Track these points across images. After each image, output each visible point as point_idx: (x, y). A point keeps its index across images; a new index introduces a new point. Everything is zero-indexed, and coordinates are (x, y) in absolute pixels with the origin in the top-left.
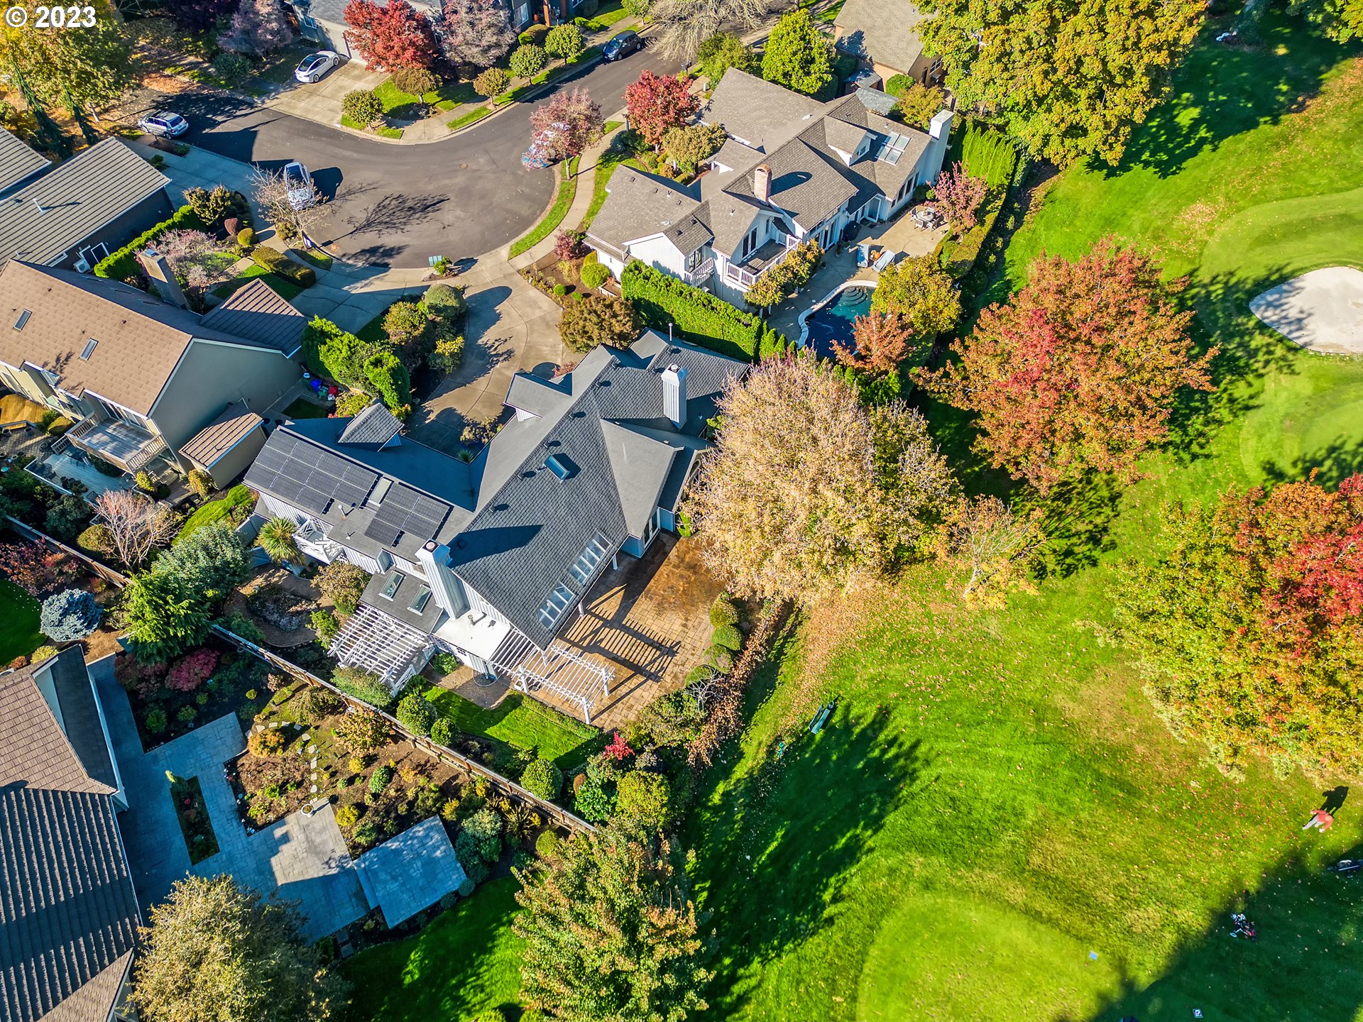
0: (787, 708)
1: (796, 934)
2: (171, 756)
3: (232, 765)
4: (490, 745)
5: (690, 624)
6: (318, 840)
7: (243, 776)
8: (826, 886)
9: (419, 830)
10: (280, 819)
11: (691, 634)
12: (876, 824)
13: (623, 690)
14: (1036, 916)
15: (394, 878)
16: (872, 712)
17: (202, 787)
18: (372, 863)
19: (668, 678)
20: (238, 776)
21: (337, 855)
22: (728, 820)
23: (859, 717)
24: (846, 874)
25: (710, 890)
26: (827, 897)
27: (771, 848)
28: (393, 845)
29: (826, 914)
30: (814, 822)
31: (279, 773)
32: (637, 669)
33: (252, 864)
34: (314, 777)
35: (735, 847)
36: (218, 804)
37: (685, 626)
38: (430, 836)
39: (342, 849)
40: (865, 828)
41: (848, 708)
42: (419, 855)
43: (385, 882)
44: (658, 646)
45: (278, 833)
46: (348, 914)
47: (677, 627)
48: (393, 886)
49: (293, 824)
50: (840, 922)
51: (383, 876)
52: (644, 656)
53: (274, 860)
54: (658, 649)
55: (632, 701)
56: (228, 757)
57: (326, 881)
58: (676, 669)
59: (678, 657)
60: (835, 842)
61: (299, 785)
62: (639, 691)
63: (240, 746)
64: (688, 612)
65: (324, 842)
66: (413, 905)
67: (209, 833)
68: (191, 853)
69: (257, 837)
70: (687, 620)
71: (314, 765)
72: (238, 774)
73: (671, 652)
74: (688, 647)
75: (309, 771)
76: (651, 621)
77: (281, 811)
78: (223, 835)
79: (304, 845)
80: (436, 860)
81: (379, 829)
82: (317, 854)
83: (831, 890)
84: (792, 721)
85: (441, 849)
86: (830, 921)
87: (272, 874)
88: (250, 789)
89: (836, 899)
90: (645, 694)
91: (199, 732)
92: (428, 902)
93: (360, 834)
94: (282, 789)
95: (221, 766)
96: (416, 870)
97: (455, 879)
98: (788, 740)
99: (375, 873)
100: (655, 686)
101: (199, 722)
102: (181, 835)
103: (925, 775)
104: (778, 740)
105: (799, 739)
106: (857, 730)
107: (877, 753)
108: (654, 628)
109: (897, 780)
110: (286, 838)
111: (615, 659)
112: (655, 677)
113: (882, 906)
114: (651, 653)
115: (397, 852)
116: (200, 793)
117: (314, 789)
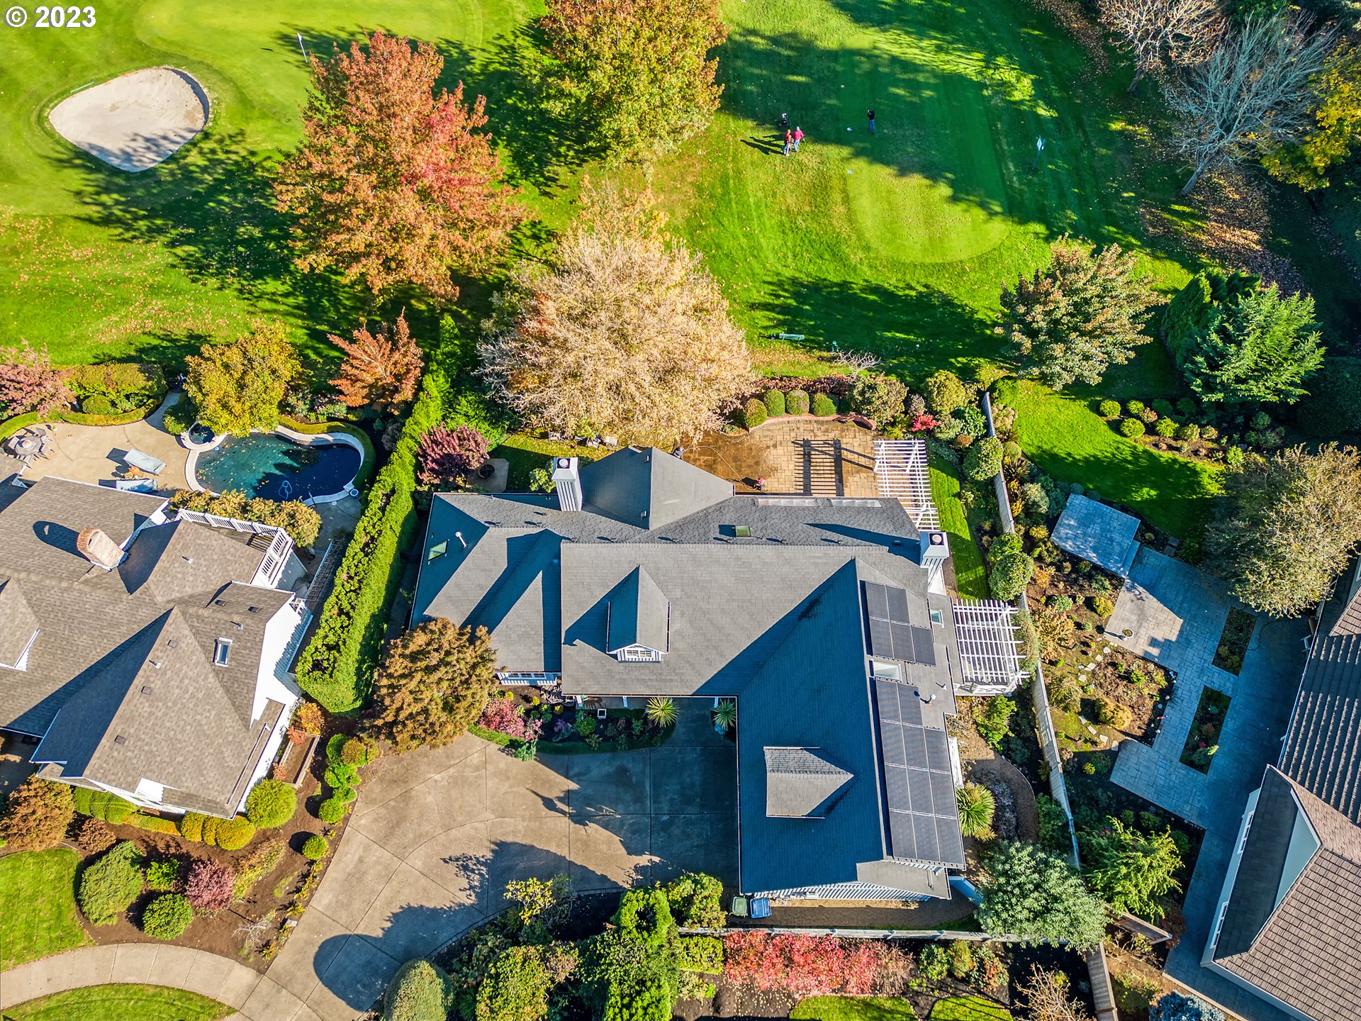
0: (792, 364)
1: (947, 302)
2: (1187, 802)
3: (1147, 737)
4: (977, 531)
5: (771, 443)
6: (1134, 618)
7: (1146, 718)
8: (906, 295)
9: (1069, 546)
10: (1146, 658)
11: (780, 438)
12: (844, 285)
13: (863, 461)
14: (846, 200)
15: (1112, 540)
16: (759, 314)
17: (1182, 747)
18: (1116, 562)
19: (831, 436)
20: (1151, 721)
21: (1131, 595)
22: (902, 366)
23: (770, 319)
24: (892, 288)
25: (955, 358)
26: (913, 293)
27: (902, 336)
28: (1093, 557)
29: (923, 290)
30: (868, 318)
31: (1121, 689)
32: (838, 460)
33: (1190, 653)
34: (1099, 658)
35: (917, 355)
36: (1181, 717)
37: (775, 446)
38: (1068, 535)
39: (1124, 595)
40: (852, 288)
41: (766, 328)
42: (1084, 534)
43: (1119, 544)
44: (807, 457)
45: (1155, 651)
46: (1155, 558)
47: (780, 450)
48: (1117, 537)
49: (1139, 646)
50: (923, 281)
51: (1117, 549)
52: (823, 462)
53: (1173, 638)
54: (809, 454)
55: (869, 450)
56: (1145, 748)
57: (1151, 589)
58: (819, 433)
59: (807, 437)
60: (874, 301)
61: (1114, 665)
62: (856, 450)
63: (1129, 747)
64: (760, 450)
65: (1132, 612)
66: (1115, 516)
67: (1203, 707)
68: (1226, 708)
69: (1172, 665)
70: (768, 447)
71: (1091, 666)
72: (1148, 725)
73: (806, 444)
74: (793, 434)
75: (1099, 664)
76: (787, 473)
77: (1141, 663)
78: (1194, 694)
79: (1145, 624)
80: (1077, 520)
81: (1089, 577)
82: (1142, 611)
83: (907, 292)
84: (800, 356)
85: (1068, 524)
86: (926, 286)
87: (1181, 631)
88: (1149, 704)
89: (912, 288)
90: (856, 444)
91: (1149, 795)
92: (1105, 508)
93: (1105, 589)
94: (1127, 677)
95: (1156, 746)
96: (1095, 529)
97: (1078, 501)
98: (817, 353)
99: (1120, 555)
100: (844, 441)
101: (1146, 805)
102: (1223, 728)
103: (788, 273)
104: (821, 359)
105: (812, 348)
106: (781, 317)
107: (790, 301)
108: (792, 467)
109: (802, 285)
110: (1154, 642)
111: (840, 480)
112: (837, 445)
113: (896, 265)
114: (816, 458)
115: (1095, 549)
116: (1187, 744)
117: (1107, 650)
